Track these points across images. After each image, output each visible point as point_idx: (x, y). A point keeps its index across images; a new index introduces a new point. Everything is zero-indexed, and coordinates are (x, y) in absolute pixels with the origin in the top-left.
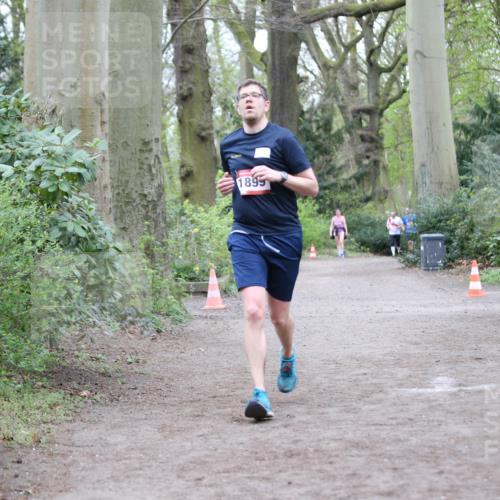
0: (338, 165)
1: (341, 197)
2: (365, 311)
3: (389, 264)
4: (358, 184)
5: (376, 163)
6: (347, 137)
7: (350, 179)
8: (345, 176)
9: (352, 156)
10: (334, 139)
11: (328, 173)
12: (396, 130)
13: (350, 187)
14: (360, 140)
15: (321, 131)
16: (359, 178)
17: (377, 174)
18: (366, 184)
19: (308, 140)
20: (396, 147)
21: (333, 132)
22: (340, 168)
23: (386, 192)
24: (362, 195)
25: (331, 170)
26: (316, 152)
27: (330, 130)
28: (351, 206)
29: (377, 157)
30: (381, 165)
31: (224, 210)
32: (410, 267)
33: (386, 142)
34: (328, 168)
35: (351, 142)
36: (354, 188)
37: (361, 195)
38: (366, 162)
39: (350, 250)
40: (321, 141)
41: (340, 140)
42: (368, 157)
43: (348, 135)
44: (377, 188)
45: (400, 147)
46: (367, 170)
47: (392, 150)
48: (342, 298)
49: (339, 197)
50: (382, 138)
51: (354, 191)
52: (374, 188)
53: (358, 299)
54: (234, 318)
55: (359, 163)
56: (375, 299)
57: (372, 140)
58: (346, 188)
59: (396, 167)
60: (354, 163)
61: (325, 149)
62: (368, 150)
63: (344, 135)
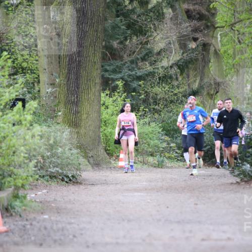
0: (157, 49)
1: (159, 90)
2: (187, 238)
3: (220, 177)
4: (182, 74)
5: (205, 46)
6: (168, 12)
7: (171, 67)
8: (165, 63)
9: (174, 38)
10: (151, 14)
11: (143, 59)
12: (232, 4)
13: (171, 77)
14: (185, 17)
15: (135, 4)
16: (183, 67)
17: (206, 62)
18: (191, 73)
19: (118, 16)
20: (232, 26)
21: (150, 6)
22: (159, 53)
23: (218, 84)
24: (187, 87)
25: (147, 54)
26: (129, 32)
27: (147, 3)
28: (172, 102)
29: (206, 40)
30: (212, 49)
31: (6, 104)
32: (246, 181)
33: (219, 20)
34: (144, 53)
35: (174, 18)
36: (177, 79)
37: (184, 88)
38: (193, 45)
39: (169, 158)
40: (135, 17)
41: (160, 16)
42: (195, 40)
43: (170, 10)
44: (206, 80)
45: (237, 27)
46: (193, 55)
47: (227, 29)
48: (159, 220)
49: (157, 90)
50: (214, 15)
51: (175, 83)
52: (201, 80)
53: (179, 222)
54: (16, 244)
55: (183, 46)
56: (200, 222)
57: (201, 17)
58: (165, 79)
59: (231, 52)
60: (177, 45)
61: (141, 27)
62: (195, 30)
63: (165, 11)
